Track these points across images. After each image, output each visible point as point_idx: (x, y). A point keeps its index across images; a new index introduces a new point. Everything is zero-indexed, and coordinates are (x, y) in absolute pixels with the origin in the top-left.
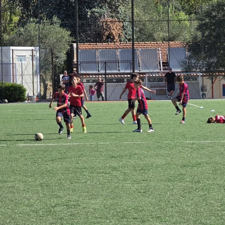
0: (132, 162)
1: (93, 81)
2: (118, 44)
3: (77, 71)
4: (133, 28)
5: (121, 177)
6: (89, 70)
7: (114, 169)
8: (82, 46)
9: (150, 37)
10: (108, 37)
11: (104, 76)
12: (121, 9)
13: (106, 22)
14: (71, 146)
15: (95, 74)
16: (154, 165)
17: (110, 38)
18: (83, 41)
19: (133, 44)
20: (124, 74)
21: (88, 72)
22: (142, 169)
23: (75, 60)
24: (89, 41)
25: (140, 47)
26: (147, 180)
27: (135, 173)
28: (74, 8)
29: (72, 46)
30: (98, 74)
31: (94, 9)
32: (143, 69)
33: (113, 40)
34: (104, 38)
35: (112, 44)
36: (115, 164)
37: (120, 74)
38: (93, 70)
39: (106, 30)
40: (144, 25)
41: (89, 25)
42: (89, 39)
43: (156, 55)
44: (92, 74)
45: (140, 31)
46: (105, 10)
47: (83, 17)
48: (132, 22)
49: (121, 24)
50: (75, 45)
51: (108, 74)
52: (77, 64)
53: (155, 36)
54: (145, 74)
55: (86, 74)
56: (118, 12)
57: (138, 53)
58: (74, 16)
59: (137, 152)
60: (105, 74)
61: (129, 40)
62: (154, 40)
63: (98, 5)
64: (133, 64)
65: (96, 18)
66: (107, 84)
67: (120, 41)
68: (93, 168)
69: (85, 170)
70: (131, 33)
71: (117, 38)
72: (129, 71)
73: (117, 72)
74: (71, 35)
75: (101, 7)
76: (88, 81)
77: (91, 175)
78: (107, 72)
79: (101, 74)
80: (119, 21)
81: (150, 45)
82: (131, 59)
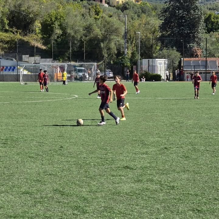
0: (205, 106)
1: (189, 73)
2: (200, 58)
3: (183, 69)
4: (206, 52)
5: (201, 112)
6: (188, 69)
7: (198, 109)
8: (186, 59)
9: (213, 56)
10: (196, 55)
11: (194, 71)
12: (202, 44)
13: (195, 49)
15: (190, 71)
16: (214, 108)
17: (197, 56)
18: (185, 57)
19: (206, 59)
20: (202, 70)
21: (187, 70)
22: (210, 109)
23: (182, 65)
24: (188, 57)
25: (209, 59)
26: (211, 114)
27: (207, 111)
28: (182, 44)
29: (181, 59)
30: (191, 71)
31: (190, 44)
32: (210, 69)
33: (198, 57)
34: (194, 56)
35: (197, 59)
36: (198, 107)
37: (201, 71)
38: (189, 69)
39: (195, 53)
40: (211, 51)
41: (188, 51)
42: (188, 56)
43: (216, 63)
44: (189, 71)
45: (209, 53)
46: (195, 45)
47: (186, 47)
48: (206, 50)
49: (202, 50)
50: (182, 59)
51: (196, 70)
52: (183, 66)
53: (215, 55)
54: (211, 70)
55: (186, 71)
56: (200, 46)
57: (208, 62)
58: (182, 47)
59: (207, 102)
60: (194, 70)
61: (205, 57)
62: (215, 57)
63: (192, 43)
64: (206, 66)
65: (191, 48)
67: (201, 57)
68: (189, 108)
69: (186, 109)
70: (205, 54)
71: (199, 56)
72: (204, 70)
73: (200, 70)
74: (181, 55)
75: (193, 44)
76: (187, 73)
77: (189, 111)
78: (195, 70)
79: (193, 71)
80: (201, 49)
81: (213, 59)
82: (205, 64)
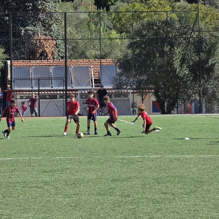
0: (64, 177)
1: (27, 98)
2: (51, 61)
3: (11, 87)
4: (65, 46)
5: (53, 191)
6: (23, 86)
7: (46, 183)
8: (16, 63)
9: (83, 55)
10: (42, 54)
11: (37, 93)
12: (54, 27)
13: (40, 40)
14: (4, 161)
15: (29, 91)
16: (86, 179)
17: (44, 56)
18: (16, 58)
19: (66, 61)
20: (57, 90)
21: (22, 89)
22: (74, 183)
23: (9, 77)
24: (23, 59)
25: (72, 64)
26: (78, 194)
27: (66, 187)
28: (8, 26)
29: (6, 63)
30: (32, 91)
31: (27, 28)
32: (75, 86)
33: (46, 57)
34: (38, 55)
35: (45, 62)
36: (48, 179)
37: (53, 91)
38: (27, 87)
39: (40, 48)
40: (76, 42)
41: (23, 43)
42: (22, 56)
43: (88, 72)
44: (26, 91)
45: (72, 49)
46: (39, 29)
47: (17, 34)
48: (65, 40)
49: (55, 42)
50: (9, 62)
51: (41, 91)
52: (11, 81)
53: (88, 54)
54: (77, 90)
55: (19, 91)
56: (51, 30)
57: (71, 70)
58: (8, 33)
59: (68, 167)
60: (39, 91)
61: (62, 58)
62: (86, 58)
63: (32, 23)
64: (65, 80)
65: (30, 36)
66: (40, 100)
67: (54, 58)
68: (25, 182)
69: (18, 185)
70: (64, 51)
71: (50, 55)
72: (62, 88)
73: (50, 88)
74: (4, 53)
75: (35, 26)
76: (21, 98)
77: (23, 189)
78: (40, 88)
79: (35, 91)
80: (53, 39)
81: (82, 62)
82: (64, 76)
